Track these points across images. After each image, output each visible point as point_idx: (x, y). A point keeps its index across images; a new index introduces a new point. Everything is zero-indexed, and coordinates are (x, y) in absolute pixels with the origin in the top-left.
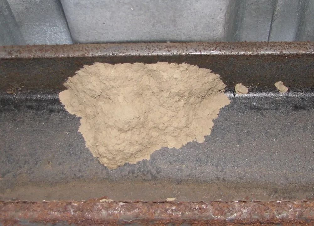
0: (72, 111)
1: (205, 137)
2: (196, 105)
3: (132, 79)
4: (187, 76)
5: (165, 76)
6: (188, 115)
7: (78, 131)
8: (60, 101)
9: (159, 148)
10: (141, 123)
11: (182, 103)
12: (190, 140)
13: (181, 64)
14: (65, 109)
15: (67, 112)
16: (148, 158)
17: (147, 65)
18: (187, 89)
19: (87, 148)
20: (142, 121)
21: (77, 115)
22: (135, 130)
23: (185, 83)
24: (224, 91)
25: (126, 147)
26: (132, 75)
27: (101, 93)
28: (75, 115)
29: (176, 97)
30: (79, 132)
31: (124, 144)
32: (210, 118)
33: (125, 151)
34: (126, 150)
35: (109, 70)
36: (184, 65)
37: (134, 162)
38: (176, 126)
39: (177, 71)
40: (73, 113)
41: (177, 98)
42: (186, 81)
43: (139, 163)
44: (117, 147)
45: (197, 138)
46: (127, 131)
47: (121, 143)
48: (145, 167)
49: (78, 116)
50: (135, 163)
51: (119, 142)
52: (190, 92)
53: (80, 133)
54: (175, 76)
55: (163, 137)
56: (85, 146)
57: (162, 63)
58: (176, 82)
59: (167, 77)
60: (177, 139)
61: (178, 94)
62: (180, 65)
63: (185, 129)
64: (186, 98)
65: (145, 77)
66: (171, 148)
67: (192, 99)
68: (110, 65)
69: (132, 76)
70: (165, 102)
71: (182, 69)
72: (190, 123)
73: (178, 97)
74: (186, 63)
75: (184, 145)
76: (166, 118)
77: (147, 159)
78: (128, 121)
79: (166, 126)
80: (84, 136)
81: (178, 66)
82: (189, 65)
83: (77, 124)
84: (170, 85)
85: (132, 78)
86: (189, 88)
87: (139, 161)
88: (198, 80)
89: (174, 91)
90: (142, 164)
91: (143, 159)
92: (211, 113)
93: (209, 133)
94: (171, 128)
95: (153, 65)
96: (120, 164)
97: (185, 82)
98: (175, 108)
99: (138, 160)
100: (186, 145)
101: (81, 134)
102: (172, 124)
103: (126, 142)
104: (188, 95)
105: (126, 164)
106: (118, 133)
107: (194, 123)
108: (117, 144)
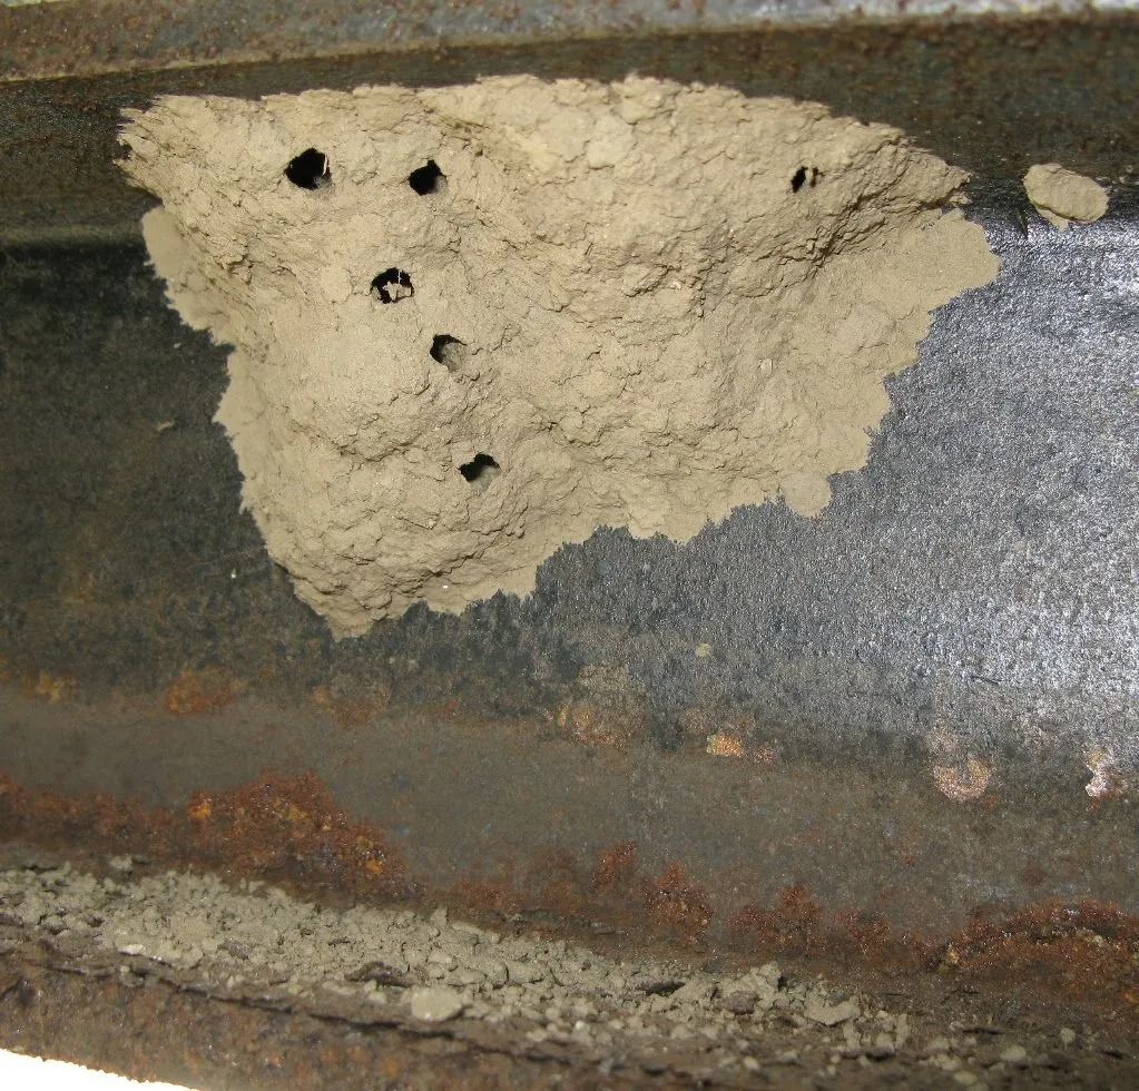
0: (197, 314)
1: (834, 480)
2: (779, 298)
3: (374, 174)
4: (676, 147)
5: (540, 151)
6: (727, 359)
7: (215, 419)
8: (148, 257)
9: (580, 535)
10: (444, 418)
11: (676, 296)
12: (749, 494)
13: (621, 80)
14: (168, 300)
15: (174, 315)
16: (522, 586)
17: (428, 94)
18: (683, 224)
19: (247, 513)
20: (449, 406)
21: (213, 331)
22: (415, 454)
23: (670, 191)
24: (965, 200)
25: (387, 539)
26: (369, 151)
27: (242, 251)
28: (205, 334)
29: (631, 268)
30: (217, 423)
31: (370, 528)
32: (870, 367)
33: (384, 561)
34: (388, 555)
35: (240, 132)
36: (640, 91)
37: (454, 603)
38: (656, 423)
39: (606, 122)
40: (197, 325)
41: (636, 275)
42: (671, 177)
43: (476, 609)
44: (341, 540)
45: (785, 485)
46: (383, 457)
47: (357, 523)
48: (506, 635)
49: (219, 337)
50: (458, 610)
51: (345, 515)
52: (711, 238)
53: (222, 428)
54: (594, 157)
55: (600, 481)
56: (238, 504)
57: (507, 81)
58: (612, 188)
59: (552, 159)
60: (673, 489)
61: (632, 254)
62: (615, 85)
63: (710, 441)
64: (692, 269)
65: (452, 158)
66: (645, 536)
67: (742, 271)
68: (240, 104)
69: (366, 160)
70: (573, 294)
71: (630, 110)
72: (744, 404)
73: (644, 271)
74: (643, 74)
75: (718, 521)
76: (594, 383)
77: (515, 591)
78: (369, 412)
79: (599, 425)
80: (236, 446)
81: (602, 92)
82: (669, 85)
83: (213, 378)
84: (574, 206)
85: (369, 167)
86: (695, 221)
87: (480, 605)
88: (758, 166)
89: (611, 236)
90: (493, 621)
91: (500, 593)
92: (875, 339)
93: (855, 457)
94: (630, 435)
95: (459, 90)
96: (382, 613)
97: (665, 186)
98: (638, 327)
99: (471, 595)
100: (725, 522)
101: (226, 438)
102: (635, 412)
103: (381, 517)
104: (699, 256)
105: (414, 611)
106: (341, 466)
107: (767, 400)
108: (336, 526)
